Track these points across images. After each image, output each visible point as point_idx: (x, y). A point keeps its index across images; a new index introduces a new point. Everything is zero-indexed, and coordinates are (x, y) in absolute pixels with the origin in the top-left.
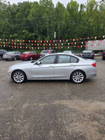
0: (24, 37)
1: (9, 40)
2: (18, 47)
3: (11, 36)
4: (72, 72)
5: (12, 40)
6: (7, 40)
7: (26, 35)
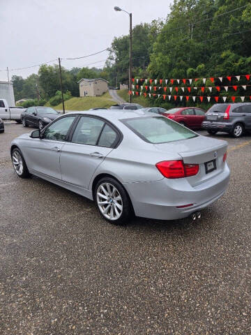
0: (222, 70)
1: (184, 80)
2: (202, 98)
3: (189, 70)
4: (93, 178)
5: (191, 80)
6: (178, 81)
7: (227, 65)
